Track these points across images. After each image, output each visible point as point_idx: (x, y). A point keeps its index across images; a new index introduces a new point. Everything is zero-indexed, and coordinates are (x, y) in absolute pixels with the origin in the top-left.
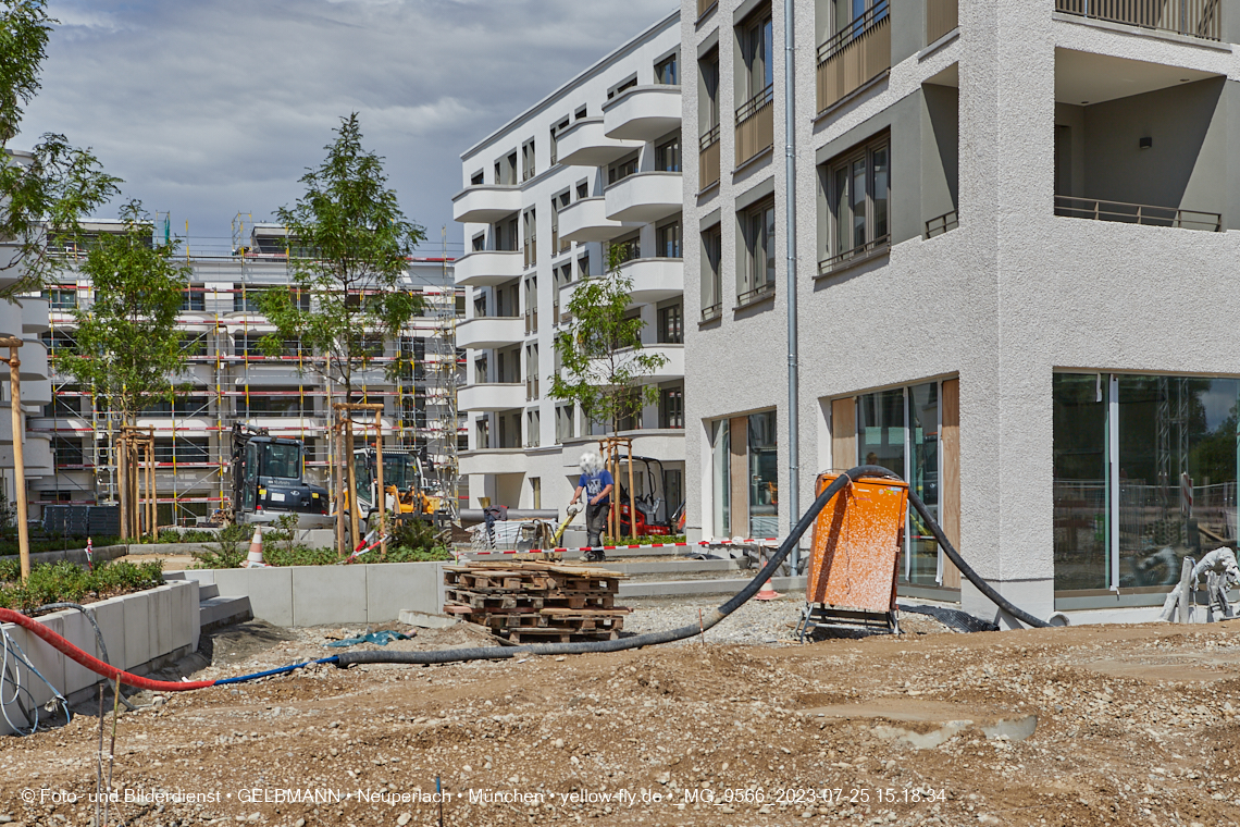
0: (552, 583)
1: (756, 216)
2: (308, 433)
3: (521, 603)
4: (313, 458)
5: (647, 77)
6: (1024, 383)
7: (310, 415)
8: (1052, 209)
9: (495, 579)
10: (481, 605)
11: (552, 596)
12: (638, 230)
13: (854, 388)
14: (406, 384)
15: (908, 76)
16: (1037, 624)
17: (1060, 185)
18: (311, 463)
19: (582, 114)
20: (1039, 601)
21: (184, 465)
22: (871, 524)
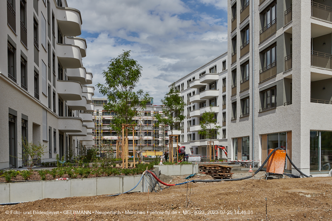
0: (220, 168)
1: (245, 101)
2: (137, 139)
3: (214, 172)
4: (137, 144)
5: (208, 72)
6: (305, 133)
7: (137, 136)
8: (310, 101)
9: (209, 167)
10: (208, 172)
11: (219, 171)
12: (205, 101)
13: (268, 133)
14: (156, 130)
15: (280, 76)
16: (307, 177)
17: (312, 96)
18: (137, 145)
19: (194, 78)
20: (307, 172)
21: (113, 145)
22: (279, 158)
